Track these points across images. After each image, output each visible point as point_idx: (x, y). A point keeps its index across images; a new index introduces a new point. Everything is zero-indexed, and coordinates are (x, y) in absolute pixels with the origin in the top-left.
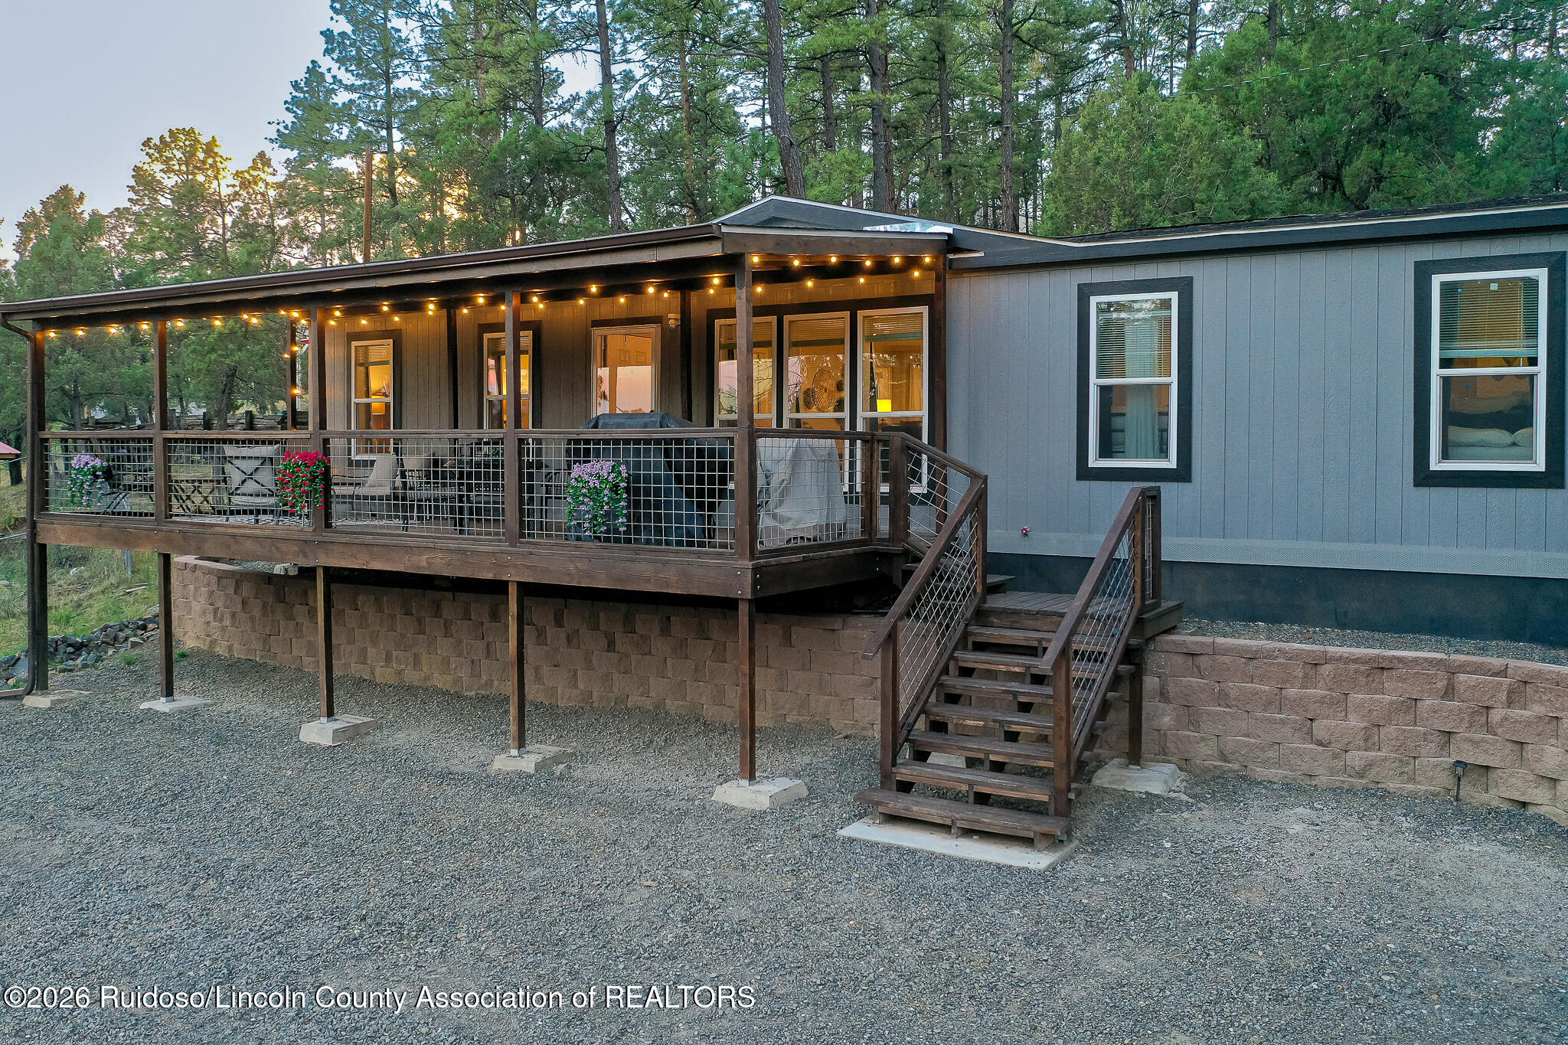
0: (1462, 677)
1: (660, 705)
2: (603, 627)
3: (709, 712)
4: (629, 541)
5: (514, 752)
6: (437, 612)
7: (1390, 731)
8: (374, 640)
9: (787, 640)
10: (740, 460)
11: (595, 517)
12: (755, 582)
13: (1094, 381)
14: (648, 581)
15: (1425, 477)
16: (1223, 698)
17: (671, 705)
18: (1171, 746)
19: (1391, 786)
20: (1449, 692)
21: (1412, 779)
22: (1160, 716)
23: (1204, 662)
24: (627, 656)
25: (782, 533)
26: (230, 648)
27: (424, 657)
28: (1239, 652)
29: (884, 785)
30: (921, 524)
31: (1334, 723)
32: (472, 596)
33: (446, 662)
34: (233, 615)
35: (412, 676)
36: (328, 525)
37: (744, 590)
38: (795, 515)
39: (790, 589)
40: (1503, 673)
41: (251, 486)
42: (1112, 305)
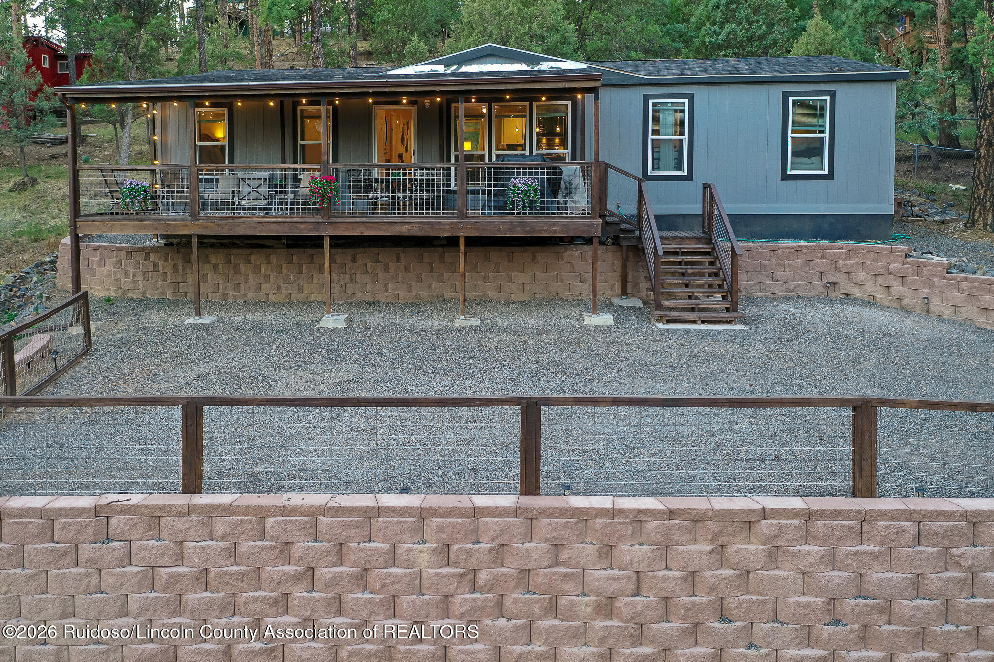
0: (828, 251)
7: (802, 273)
8: (266, 278)
11: (524, 203)
13: (651, 137)
15: (785, 177)
19: (804, 294)
20: (823, 257)
21: (810, 291)
24: (442, 274)
31: (781, 273)
37: (597, 232)
40: (842, 248)
41: (255, 195)
42: (659, 103)
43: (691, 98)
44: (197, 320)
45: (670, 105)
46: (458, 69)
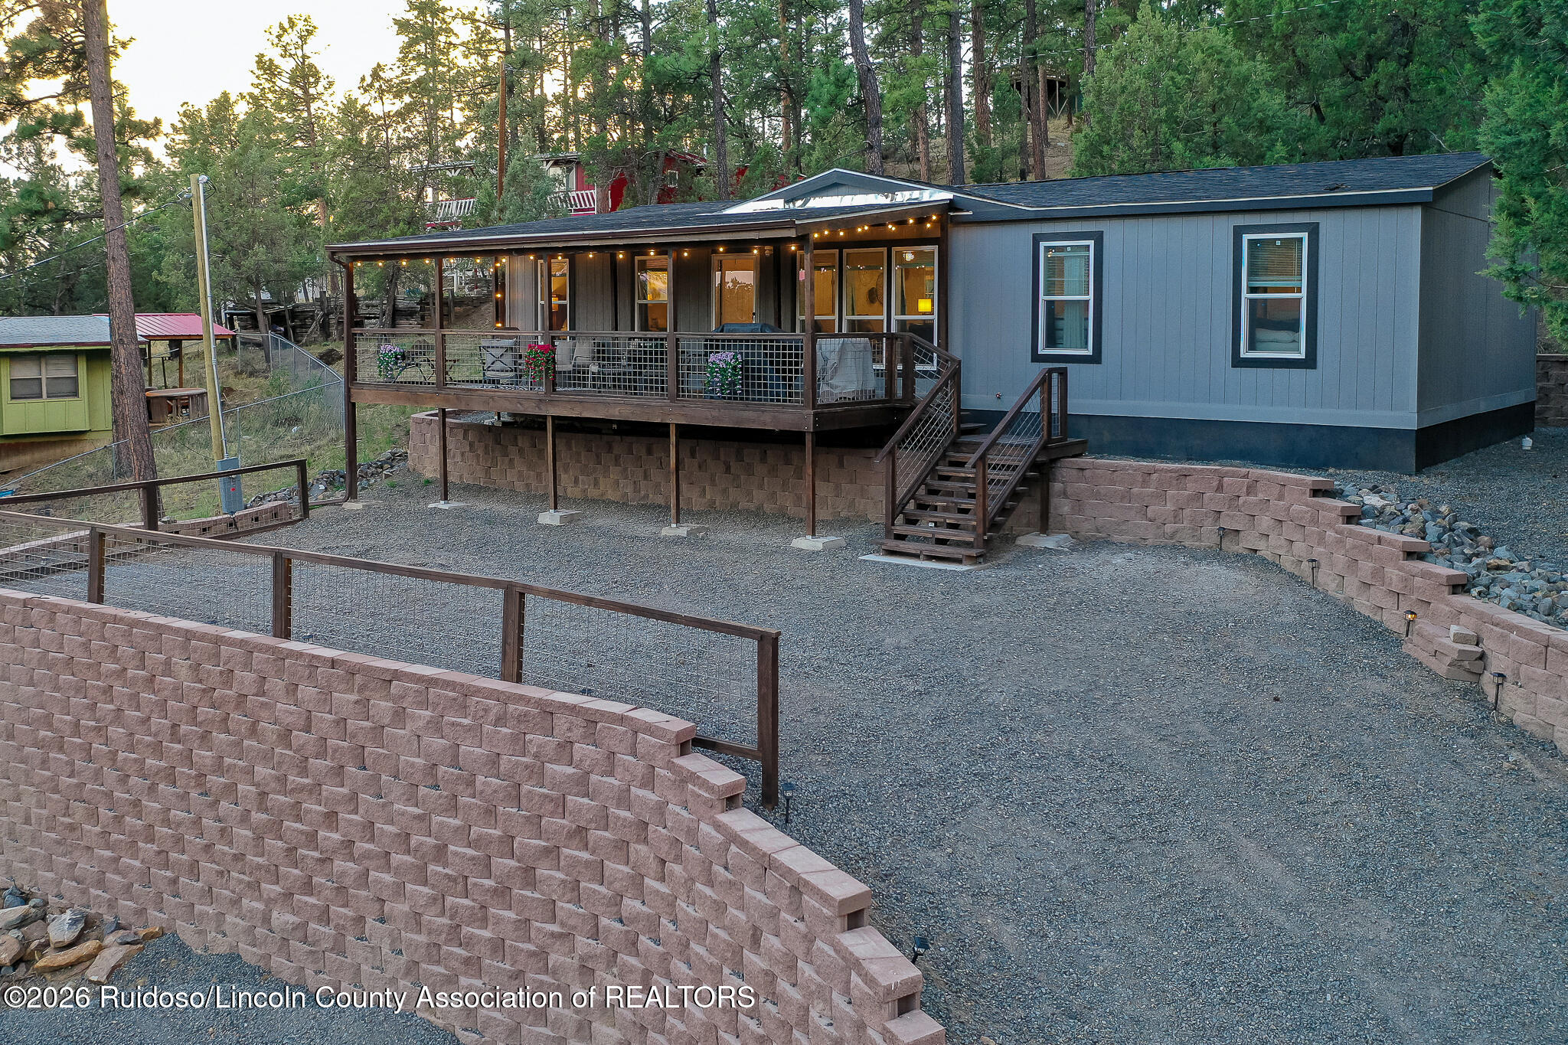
0: (1226, 479)
1: (760, 507)
2: (722, 458)
3: (791, 510)
4: (742, 399)
5: (674, 525)
6: (610, 449)
7: (1187, 512)
8: (566, 469)
9: (841, 465)
10: (806, 351)
11: (723, 385)
12: (815, 422)
13: (1042, 297)
14: (754, 422)
15: (1238, 362)
16: (1097, 495)
17: (768, 507)
18: (1068, 525)
19: (1187, 543)
20: (1220, 488)
21: (1200, 540)
22: (1062, 507)
23: (1087, 473)
24: (738, 476)
25: (832, 394)
26: (461, 477)
27: (601, 480)
28: (1107, 468)
29: (887, 537)
30: (923, 390)
31: (1157, 507)
32: (634, 439)
33: (617, 483)
34: (463, 454)
35: (593, 493)
36: (554, 390)
37: (808, 426)
38: (841, 384)
39: (837, 428)
40: (1246, 476)
41: (498, 365)
42: (1054, 247)
43: (1098, 238)
44: (442, 505)
45: (1069, 249)
46: (805, 204)
